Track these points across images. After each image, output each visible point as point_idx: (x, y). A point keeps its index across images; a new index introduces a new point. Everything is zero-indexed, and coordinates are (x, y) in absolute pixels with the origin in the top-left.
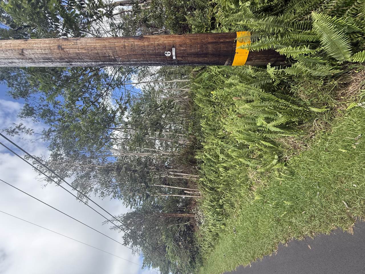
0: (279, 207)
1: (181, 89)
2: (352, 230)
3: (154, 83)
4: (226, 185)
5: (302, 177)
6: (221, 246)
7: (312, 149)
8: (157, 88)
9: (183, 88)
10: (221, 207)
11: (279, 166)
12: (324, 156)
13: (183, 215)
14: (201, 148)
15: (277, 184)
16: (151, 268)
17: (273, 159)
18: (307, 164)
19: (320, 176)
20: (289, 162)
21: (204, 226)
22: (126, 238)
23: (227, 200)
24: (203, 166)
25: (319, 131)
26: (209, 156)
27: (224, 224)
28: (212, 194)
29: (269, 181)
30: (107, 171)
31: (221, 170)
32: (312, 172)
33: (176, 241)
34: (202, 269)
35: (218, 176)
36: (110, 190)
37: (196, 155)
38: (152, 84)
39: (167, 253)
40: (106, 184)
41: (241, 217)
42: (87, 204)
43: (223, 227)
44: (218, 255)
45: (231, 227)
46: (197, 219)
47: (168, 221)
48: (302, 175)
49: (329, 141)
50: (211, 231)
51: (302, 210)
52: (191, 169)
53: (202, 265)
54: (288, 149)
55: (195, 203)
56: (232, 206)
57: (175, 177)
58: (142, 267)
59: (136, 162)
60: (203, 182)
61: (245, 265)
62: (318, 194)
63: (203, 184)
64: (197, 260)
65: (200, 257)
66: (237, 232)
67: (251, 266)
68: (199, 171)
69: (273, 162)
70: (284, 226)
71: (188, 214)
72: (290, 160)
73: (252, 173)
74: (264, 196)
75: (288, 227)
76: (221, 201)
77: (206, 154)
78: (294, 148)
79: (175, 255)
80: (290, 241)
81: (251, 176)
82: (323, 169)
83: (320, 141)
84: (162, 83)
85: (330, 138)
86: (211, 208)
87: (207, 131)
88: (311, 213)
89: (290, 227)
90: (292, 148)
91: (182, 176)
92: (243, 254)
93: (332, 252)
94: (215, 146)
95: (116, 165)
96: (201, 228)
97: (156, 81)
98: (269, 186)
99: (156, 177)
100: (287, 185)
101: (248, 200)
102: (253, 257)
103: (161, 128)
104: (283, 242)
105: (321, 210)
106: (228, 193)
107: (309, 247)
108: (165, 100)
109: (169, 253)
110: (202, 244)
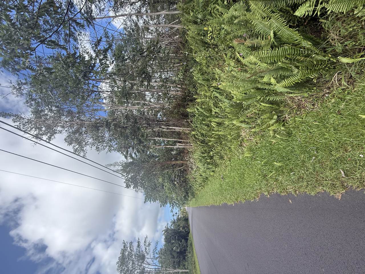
0: (267, 165)
1: (170, 25)
2: (340, 196)
3: (137, 16)
4: (217, 138)
5: (299, 139)
6: (209, 186)
7: (320, 109)
8: (141, 23)
9: (173, 24)
10: (211, 158)
11: (276, 127)
12: (333, 119)
13: (177, 162)
14: (193, 100)
15: (269, 144)
16: (152, 202)
17: (271, 119)
18: (309, 127)
19: (321, 141)
20: (288, 122)
21: (195, 171)
22: (127, 183)
23: (217, 152)
24: (194, 120)
25: (337, 88)
26: (200, 110)
27: (213, 171)
28: (203, 147)
29: (262, 140)
30: (96, 127)
31: (213, 125)
32: (313, 135)
33: (172, 181)
34: (194, 199)
35: (210, 130)
36: (104, 145)
37: (188, 108)
38: (134, 18)
39: (165, 191)
40: (99, 139)
41: (229, 168)
42: (85, 157)
43: (212, 174)
44: (207, 193)
45: (219, 174)
46: (190, 165)
47: (163, 168)
48: (300, 137)
49: (346, 102)
50: (201, 175)
51: (291, 170)
52: (184, 123)
53: (194, 197)
54: (291, 108)
55: (187, 152)
56: (222, 158)
57: (168, 130)
58: (145, 202)
59: (124, 119)
60: (194, 135)
61: (229, 204)
62: (313, 159)
63: (195, 137)
64: (189, 194)
65: (192, 192)
66: (225, 179)
67: (234, 205)
68: (191, 124)
69: (270, 122)
70: (269, 181)
71: (181, 161)
72: (289, 120)
73: (245, 131)
74: (254, 153)
75: (273, 183)
76: (211, 153)
77: (198, 107)
78: (298, 107)
79: (172, 192)
80: (272, 194)
81: (243, 134)
82: (327, 134)
83: (333, 100)
84: (147, 17)
85: (348, 98)
86: (202, 159)
87: (199, 82)
88: (300, 175)
89: (275, 183)
90: (295, 106)
91: (174, 129)
92: (229, 196)
93: (312, 209)
94: (208, 100)
95: (104, 122)
96: (193, 172)
97: (139, 14)
98: (260, 144)
99: (149, 131)
100: (280, 146)
101: (238, 154)
102: (236, 200)
103: (149, 78)
104: (266, 193)
105: (312, 174)
106: (218, 146)
107: (290, 201)
108: (152, 41)
109: (166, 190)
110: (194, 184)
